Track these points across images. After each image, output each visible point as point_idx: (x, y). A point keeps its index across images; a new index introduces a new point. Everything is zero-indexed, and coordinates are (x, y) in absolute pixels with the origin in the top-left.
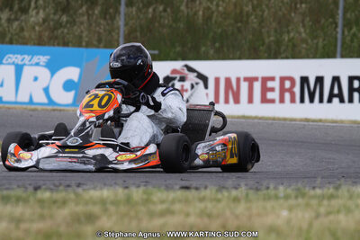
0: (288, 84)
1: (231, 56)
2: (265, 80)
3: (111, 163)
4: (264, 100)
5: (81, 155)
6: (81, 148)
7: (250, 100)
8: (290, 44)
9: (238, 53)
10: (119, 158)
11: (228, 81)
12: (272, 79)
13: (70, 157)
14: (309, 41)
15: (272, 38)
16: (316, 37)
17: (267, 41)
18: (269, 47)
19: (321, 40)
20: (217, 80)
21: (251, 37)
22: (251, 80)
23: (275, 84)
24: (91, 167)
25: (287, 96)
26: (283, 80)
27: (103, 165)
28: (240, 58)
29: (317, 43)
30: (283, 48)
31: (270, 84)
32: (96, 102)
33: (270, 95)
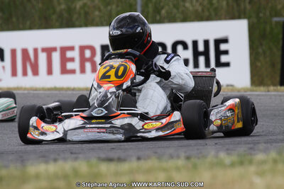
0: (88, 54)
1: (21, 26)
2: (64, 50)
3: (139, 131)
4: (64, 71)
5: (109, 125)
6: (107, 118)
7: (50, 72)
8: (82, 12)
9: (28, 23)
10: (145, 127)
11: (25, 52)
12: (72, 48)
13: (98, 128)
14: (102, 7)
15: (63, 6)
16: (108, 4)
17: (58, 9)
18: (60, 16)
19: (114, 7)
20: (13, 52)
21: (40, 5)
22: (49, 51)
23: (75, 54)
24: (120, 137)
25: (88, 66)
26: (82, 49)
27: (131, 134)
28: (31, 28)
29: (111, 11)
30: (75, 16)
31: (69, 54)
32: (112, 73)
33: (70, 66)
